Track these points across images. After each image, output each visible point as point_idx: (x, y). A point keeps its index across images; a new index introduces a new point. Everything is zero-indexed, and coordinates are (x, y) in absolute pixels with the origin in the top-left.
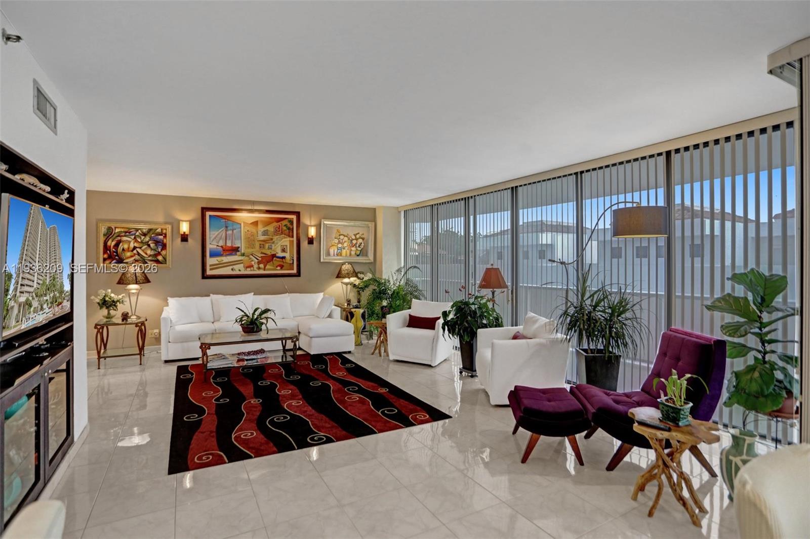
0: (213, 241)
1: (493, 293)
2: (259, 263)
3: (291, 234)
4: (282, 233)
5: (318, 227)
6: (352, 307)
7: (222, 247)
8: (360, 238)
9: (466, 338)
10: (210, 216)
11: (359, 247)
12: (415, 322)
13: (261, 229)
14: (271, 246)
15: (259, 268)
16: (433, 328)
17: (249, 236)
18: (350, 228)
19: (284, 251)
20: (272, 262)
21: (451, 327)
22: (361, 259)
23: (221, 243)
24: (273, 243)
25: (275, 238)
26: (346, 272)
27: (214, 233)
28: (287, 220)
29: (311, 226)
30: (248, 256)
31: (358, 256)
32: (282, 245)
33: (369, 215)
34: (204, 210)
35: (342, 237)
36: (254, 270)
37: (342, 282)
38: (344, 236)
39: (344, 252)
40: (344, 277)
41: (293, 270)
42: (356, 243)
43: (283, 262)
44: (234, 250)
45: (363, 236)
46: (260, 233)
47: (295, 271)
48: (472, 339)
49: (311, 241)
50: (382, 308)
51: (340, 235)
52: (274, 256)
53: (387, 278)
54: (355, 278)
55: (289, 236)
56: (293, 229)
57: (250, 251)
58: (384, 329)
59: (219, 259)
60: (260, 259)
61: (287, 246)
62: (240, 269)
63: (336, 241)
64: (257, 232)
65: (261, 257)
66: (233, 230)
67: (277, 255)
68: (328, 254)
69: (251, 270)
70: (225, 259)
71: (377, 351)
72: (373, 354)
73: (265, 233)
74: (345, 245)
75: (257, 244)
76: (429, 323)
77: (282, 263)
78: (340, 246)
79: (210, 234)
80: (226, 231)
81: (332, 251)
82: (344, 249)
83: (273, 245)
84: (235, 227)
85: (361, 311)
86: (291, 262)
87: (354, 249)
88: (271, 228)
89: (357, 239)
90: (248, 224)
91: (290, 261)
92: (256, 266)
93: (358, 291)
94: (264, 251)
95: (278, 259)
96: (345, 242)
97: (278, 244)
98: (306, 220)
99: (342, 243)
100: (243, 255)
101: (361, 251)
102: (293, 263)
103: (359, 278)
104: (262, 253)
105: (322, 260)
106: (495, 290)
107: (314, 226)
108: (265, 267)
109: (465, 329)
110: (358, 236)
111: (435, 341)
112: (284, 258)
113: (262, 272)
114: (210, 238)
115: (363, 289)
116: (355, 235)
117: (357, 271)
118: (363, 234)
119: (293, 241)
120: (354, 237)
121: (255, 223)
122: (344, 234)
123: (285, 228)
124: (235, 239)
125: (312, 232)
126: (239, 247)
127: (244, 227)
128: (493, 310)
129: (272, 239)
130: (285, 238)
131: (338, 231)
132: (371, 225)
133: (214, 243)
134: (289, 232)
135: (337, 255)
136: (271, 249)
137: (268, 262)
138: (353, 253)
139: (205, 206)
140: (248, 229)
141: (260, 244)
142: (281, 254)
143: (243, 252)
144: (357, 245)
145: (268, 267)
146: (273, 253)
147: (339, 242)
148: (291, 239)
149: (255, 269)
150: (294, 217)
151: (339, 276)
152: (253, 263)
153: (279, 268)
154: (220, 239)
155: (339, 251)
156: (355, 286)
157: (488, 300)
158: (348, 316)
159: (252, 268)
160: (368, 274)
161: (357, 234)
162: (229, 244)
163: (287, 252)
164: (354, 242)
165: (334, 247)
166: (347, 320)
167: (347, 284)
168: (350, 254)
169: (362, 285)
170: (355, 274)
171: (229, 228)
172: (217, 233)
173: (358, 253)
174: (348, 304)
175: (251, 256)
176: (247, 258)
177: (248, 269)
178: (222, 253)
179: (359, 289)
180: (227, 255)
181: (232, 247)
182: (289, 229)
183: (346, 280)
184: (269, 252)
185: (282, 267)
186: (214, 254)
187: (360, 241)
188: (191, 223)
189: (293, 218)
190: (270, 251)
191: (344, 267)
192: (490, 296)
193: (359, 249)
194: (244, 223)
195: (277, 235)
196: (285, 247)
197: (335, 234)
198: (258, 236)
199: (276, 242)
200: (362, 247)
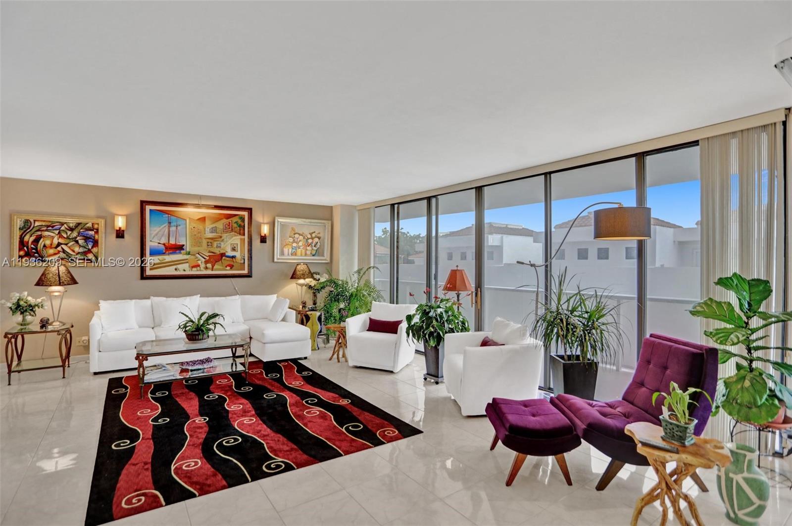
0: (154, 237)
1: (458, 296)
2: (206, 262)
3: (242, 231)
4: (232, 230)
5: (272, 225)
6: (307, 309)
7: (164, 244)
9: (432, 343)
10: (151, 210)
11: (315, 246)
12: (376, 326)
13: (209, 225)
14: (220, 244)
15: (206, 268)
16: (396, 332)
17: (196, 233)
18: (306, 226)
19: (234, 249)
20: (220, 262)
21: (415, 331)
22: (317, 259)
23: (164, 240)
24: (223, 240)
25: (224, 236)
26: (301, 273)
27: (155, 229)
28: (238, 217)
29: (264, 223)
30: (194, 255)
31: (313, 255)
32: (232, 244)
33: (325, 213)
34: (143, 203)
35: (297, 236)
36: (200, 270)
37: (296, 283)
38: (299, 234)
39: (299, 251)
40: (299, 278)
41: (244, 270)
42: (312, 243)
43: (233, 261)
44: (179, 248)
45: (319, 235)
46: (208, 230)
47: (246, 272)
48: (438, 344)
49: (263, 240)
50: (340, 310)
51: (295, 234)
52: (223, 255)
53: (345, 279)
54: (311, 279)
55: (240, 234)
56: (244, 226)
57: (196, 249)
58: (343, 333)
59: (161, 257)
60: (208, 258)
61: (237, 244)
62: (184, 269)
63: (291, 240)
64: (205, 229)
65: (209, 256)
66: (177, 226)
67: (227, 254)
68: (282, 253)
69: (197, 271)
70: (168, 258)
71: (335, 356)
72: (330, 359)
73: (214, 230)
74: (300, 244)
75: (205, 242)
76: (390, 327)
77: (232, 263)
78: (295, 245)
79: (150, 230)
80: (169, 227)
81: (286, 250)
82: (299, 248)
83: (222, 243)
84: (179, 223)
85: (318, 314)
86: (242, 262)
87: (309, 248)
88: (220, 225)
89: (312, 238)
90: (194, 219)
91: (241, 260)
92: (203, 266)
93: (314, 293)
94: (212, 249)
95: (228, 259)
96: (300, 241)
97: (228, 242)
98: (258, 217)
99: (297, 243)
100: (189, 253)
102: (244, 263)
103: (315, 279)
104: (210, 252)
105: (276, 260)
106: (460, 292)
107: (267, 223)
108: (213, 267)
109: (431, 334)
110: (314, 235)
111: (397, 345)
112: (233, 257)
113: (209, 272)
114: (150, 234)
115: (318, 290)
116: (311, 234)
117: (312, 272)
118: (319, 233)
119: (244, 239)
120: (309, 236)
121: (203, 219)
122: (299, 232)
123: (235, 225)
124: (179, 237)
125: (265, 230)
126: (184, 245)
127: (190, 223)
128: (460, 313)
129: (221, 237)
130: (235, 236)
131: (293, 229)
132: (328, 224)
133: (155, 240)
134: (240, 230)
136: (220, 247)
137: (216, 262)
138: (308, 252)
139: (144, 199)
140: (194, 225)
141: (208, 242)
142: (230, 253)
143: (188, 250)
144: (313, 245)
145: (216, 267)
146: (222, 252)
147: (294, 241)
148: (243, 237)
149: (202, 269)
150: (246, 214)
151: (294, 276)
152: (199, 262)
153: (228, 268)
154: (162, 236)
155: (293, 250)
156: (310, 287)
157: (454, 303)
158: (304, 319)
159: (198, 268)
160: (325, 274)
161: (313, 233)
162: (172, 242)
163: (237, 251)
164: (310, 241)
165: (289, 246)
166: (302, 323)
167: (302, 285)
168: (306, 254)
169: (318, 287)
170: (311, 275)
171: (172, 224)
172: (158, 229)
173: (314, 252)
174: (303, 306)
175: (198, 255)
176: (192, 257)
177: (193, 269)
179: (315, 291)
180: (169, 254)
181: (175, 245)
182: (240, 226)
183: (302, 281)
184: (218, 251)
185: (232, 267)
187: (316, 240)
188: (128, 218)
189: (244, 215)
190: (219, 249)
191: (298, 267)
192: (456, 299)
194: (190, 218)
195: (227, 232)
196: (235, 246)
197: (289, 232)
198: (205, 234)
199: (225, 240)
200: (318, 246)
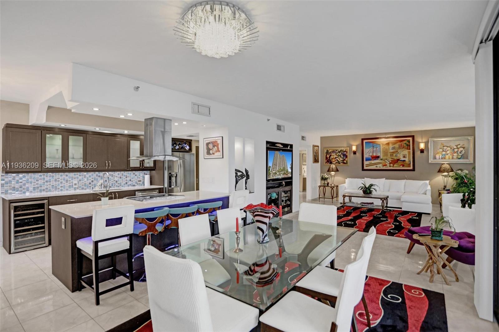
0: (367, 153)
2: (390, 163)
3: (409, 148)
4: (403, 148)
5: (427, 144)
7: (371, 156)
8: (461, 147)
10: (366, 142)
11: (460, 153)
13: (391, 146)
14: (397, 154)
17: (384, 150)
18: (453, 141)
19: (404, 157)
20: (397, 163)
22: (462, 161)
23: (371, 154)
24: (398, 153)
25: (399, 151)
26: (445, 169)
27: (367, 150)
28: (406, 141)
29: (421, 142)
30: (384, 160)
31: (459, 159)
32: (404, 155)
33: (469, 131)
34: (363, 140)
35: (445, 148)
37: (442, 175)
38: (447, 147)
39: (447, 157)
40: (444, 172)
41: (409, 167)
42: (458, 151)
43: (404, 163)
44: (377, 157)
45: (463, 146)
46: (390, 148)
47: (411, 168)
49: (422, 151)
51: (443, 147)
52: (398, 160)
54: (452, 173)
55: (408, 149)
56: (410, 145)
57: (385, 157)
59: (370, 162)
60: (391, 162)
61: (406, 154)
62: (380, 167)
63: (441, 150)
64: (389, 148)
65: (391, 160)
66: (376, 148)
67: (400, 159)
69: (384, 167)
70: (373, 162)
73: (393, 148)
74: (448, 152)
75: (389, 154)
78: (444, 153)
79: (366, 150)
80: (373, 148)
81: (437, 156)
82: (447, 155)
83: (398, 154)
84: (377, 146)
87: (455, 154)
88: (397, 146)
89: (458, 148)
90: (384, 144)
91: (408, 162)
94: (393, 157)
95: (401, 162)
96: (448, 150)
97: (401, 154)
98: (418, 139)
99: (446, 152)
100: (382, 160)
101: (462, 156)
102: (410, 164)
104: (392, 159)
105: (430, 162)
107: (424, 142)
108: (393, 166)
110: (459, 146)
112: (404, 161)
113: (390, 168)
114: (366, 152)
116: (457, 146)
118: (464, 145)
119: (410, 152)
120: (455, 147)
121: (388, 144)
122: (447, 145)
123: (405, 145)
124: (378, 152)
125: (422, 146)
126: (379, 156)
127: (382, 146)
129: (397, 151)
130: (405, 150)
131: (442, 144)
132: (471, 138)
133: (368, 154)
134: (408, 147)
135: (442, 158)
136: (397, 156)
137: (395, 163)
138: (455, 157)
139: (363, 138)
140: (384, 147)
141: (391, 154)
142: (403, 159)
143: (381, 158)
144: (459, 152)
145: (395, 165)
146: (398, 158)
147: (443, 151)
148: (409, 151)
149: (387, 166)
151: (440, 171)
152: (387, 163)
153: (401, 166)
154: (370, 152)
155: (443, 156)
161: (458, 145)
162: (375, 155)
163: (406, 158)
164: (456, 150)
165: (439, 154)
167: (445, 176)
168: (453, 158)
170: (451, 170)
171: (374, 147)
172: (369, 150)
173: (460, 157)
174: (444, 188)
175: (386, 160)
176: (384, 161)
178: (371, 159)
180: (373, 160)
181: (376, 156)
182: (407, 145)
183: (445, 174)
184: (396, 158)
185: (403, 166)
186: (367, 160)
187: (462, 149)
188: (357, 146)
189: (410, 140)
190: (396, 157)
193: (461, 154)
194: (382, 144)
195: (400, 149)
196: (405, 155)
197: (439, 146)
198: (389, 150)
199: (400, 152)
200: (463, 152)
